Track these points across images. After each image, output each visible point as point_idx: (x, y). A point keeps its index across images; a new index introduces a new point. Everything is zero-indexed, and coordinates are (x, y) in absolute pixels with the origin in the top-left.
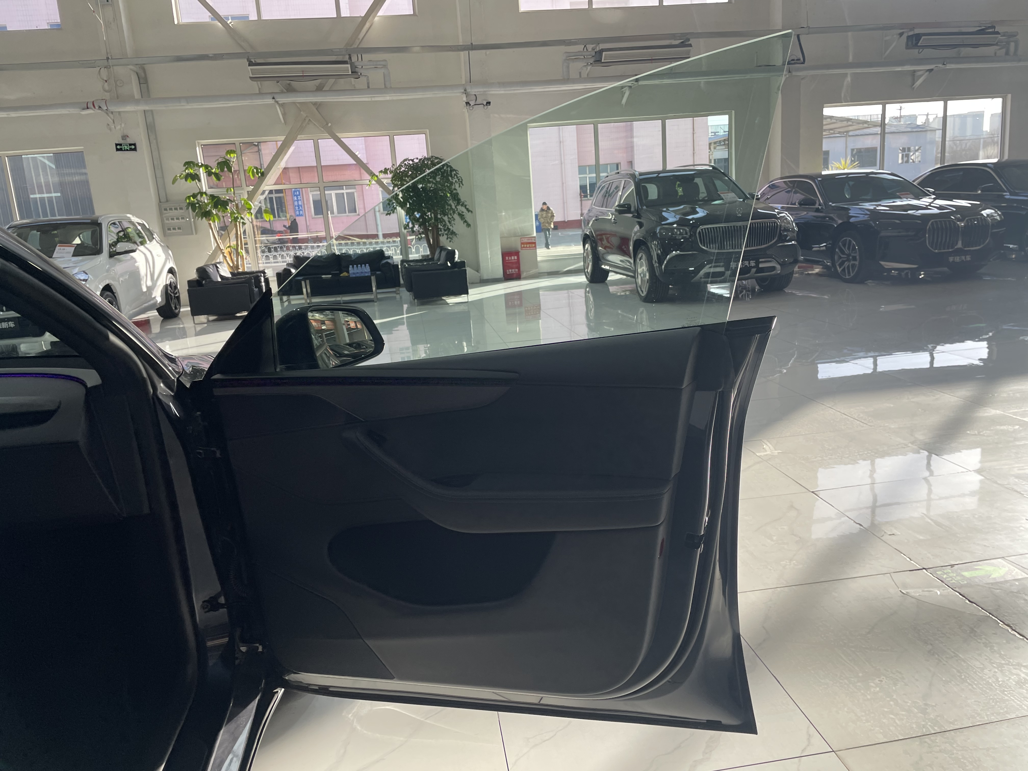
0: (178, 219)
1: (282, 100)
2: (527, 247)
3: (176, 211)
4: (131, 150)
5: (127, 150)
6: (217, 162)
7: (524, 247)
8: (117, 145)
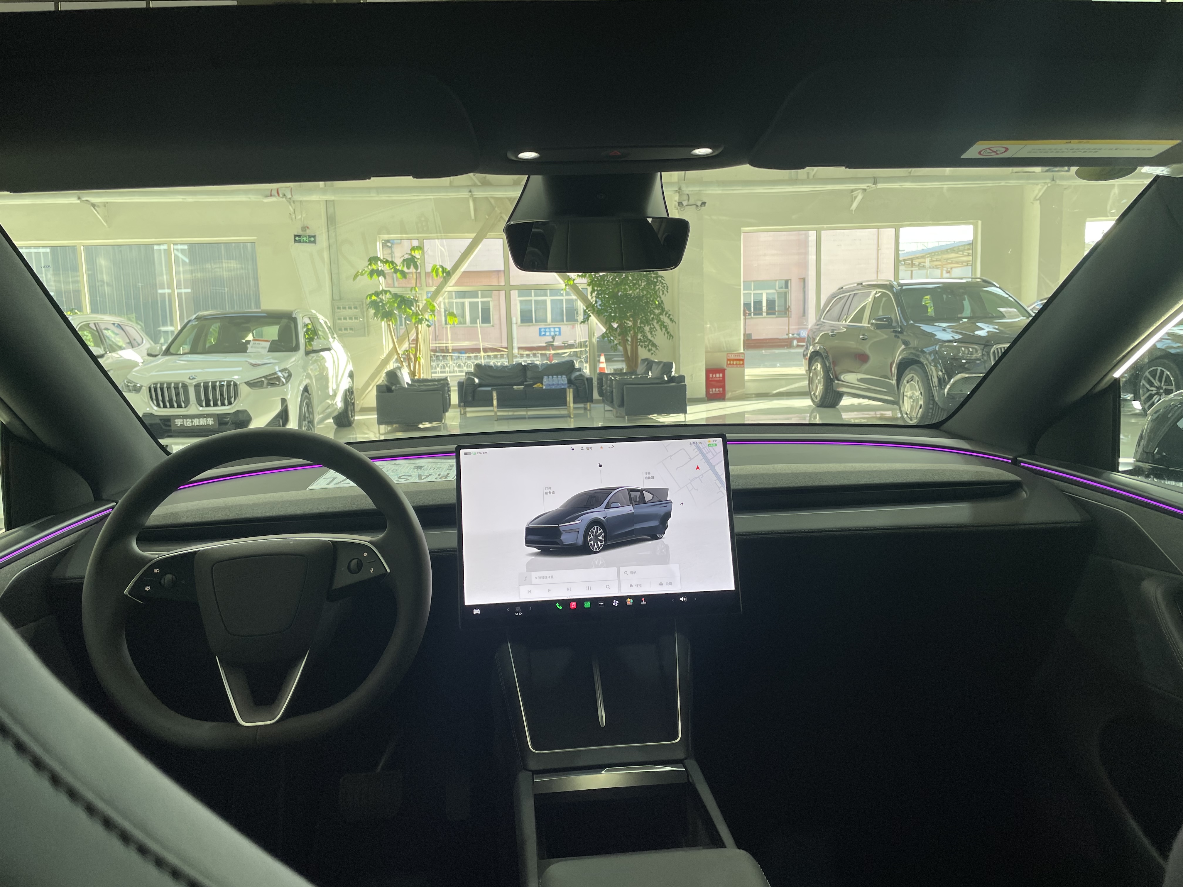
0: (351, 319)
1: (479, 194)
2: (733, 364)
3: (350, 310)
4: (310, 242)
5: (306, 242)
6: (402, 259)
7: (730, 364)
8: (295, 236)
